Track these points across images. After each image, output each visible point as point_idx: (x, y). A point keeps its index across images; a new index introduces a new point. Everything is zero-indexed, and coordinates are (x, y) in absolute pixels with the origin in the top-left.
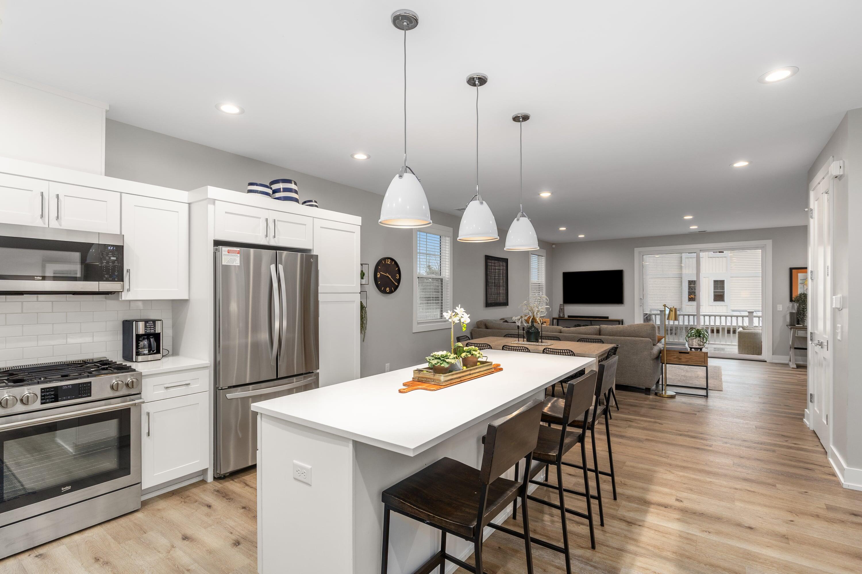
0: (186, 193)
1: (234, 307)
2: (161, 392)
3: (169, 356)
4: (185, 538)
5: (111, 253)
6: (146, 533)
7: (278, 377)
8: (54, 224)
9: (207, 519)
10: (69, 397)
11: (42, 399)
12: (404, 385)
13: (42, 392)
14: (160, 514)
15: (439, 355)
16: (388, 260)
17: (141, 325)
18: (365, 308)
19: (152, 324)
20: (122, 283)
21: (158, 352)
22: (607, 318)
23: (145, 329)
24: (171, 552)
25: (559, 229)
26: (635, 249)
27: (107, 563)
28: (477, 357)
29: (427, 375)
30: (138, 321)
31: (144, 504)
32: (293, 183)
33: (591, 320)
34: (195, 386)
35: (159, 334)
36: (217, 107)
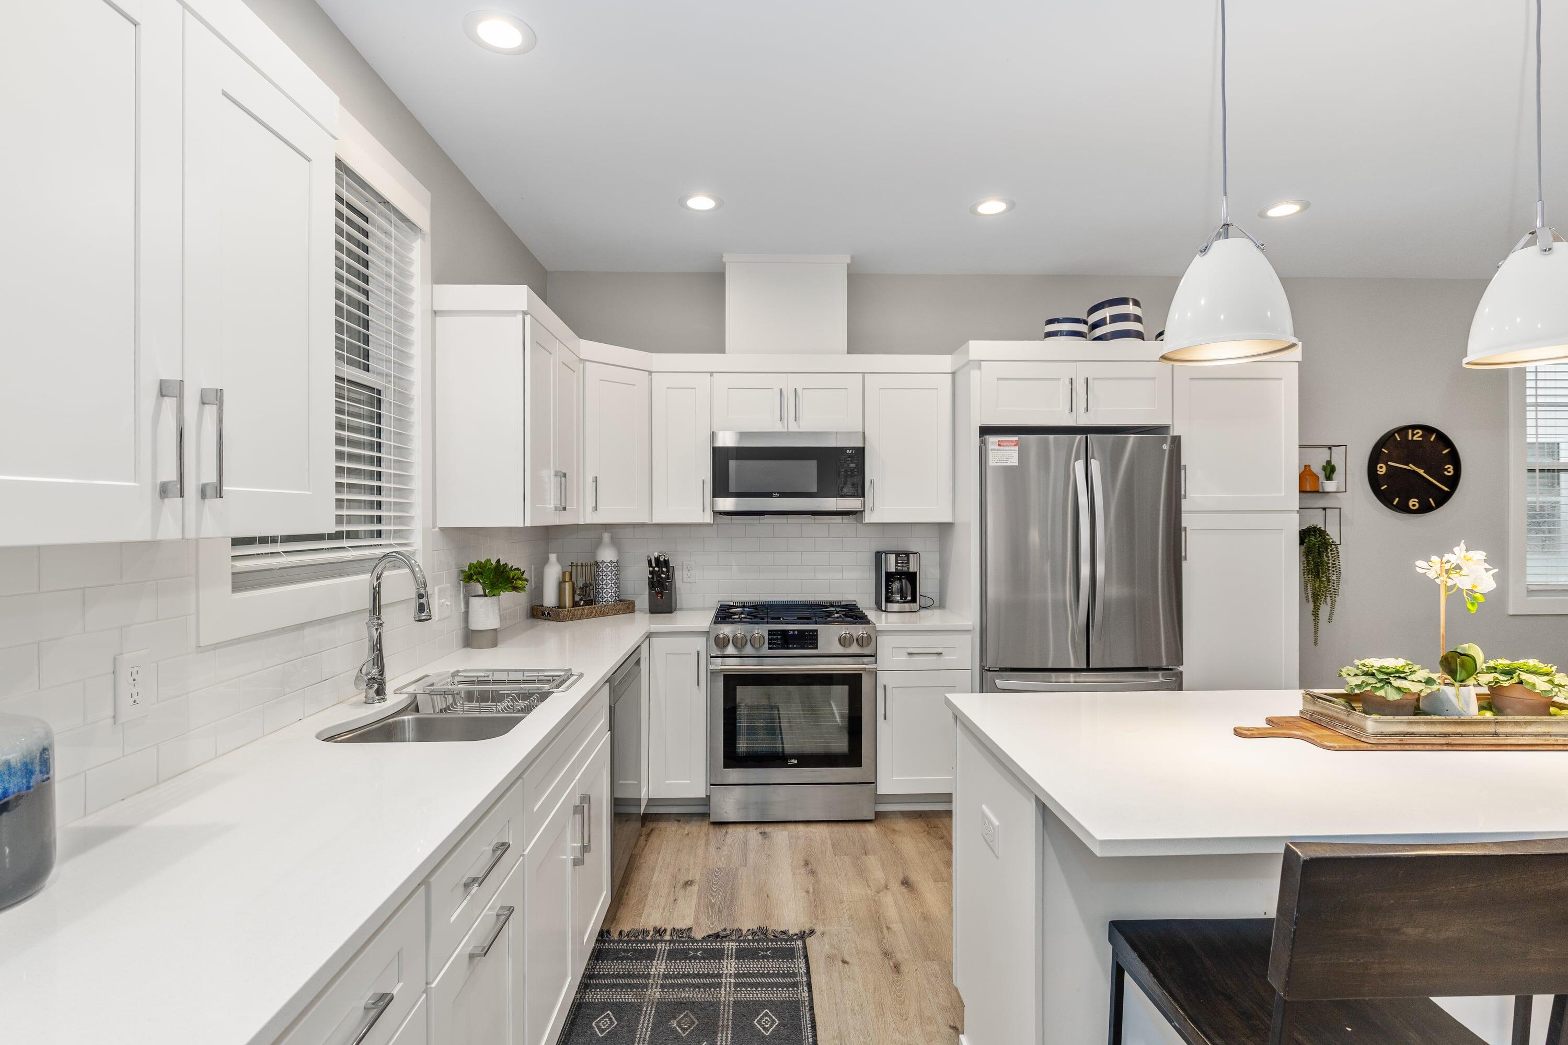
0: (948, 358)
1: (1034, 536)
2: (901, 659)
3: (935, 608)
4: (906, 883)
5: (850, 459)
6: (866, 855)
7: (1090, 667)
8: (793, 427)
9: (944, 869)
10: (795, 646)
11: (769, 644)
12: (1269, 721)
13: (769, 635)
14: (893, 837)
15: (1372, 666)
16: (1412, 432)
17: (892, 558)
18: (1335, 545)
19: (906, 559)
20: (862, 499)
21: (914, 600)
23: (896, 566)
24: (881, 894)
27: (813, 872)
28: (1537, 691)
29: (1331, 710)
30: (887, 554)
31: (879, 816)
32: (1131, 304)
34: (949, 659)
35: (915, 573)
36: (973, 211)
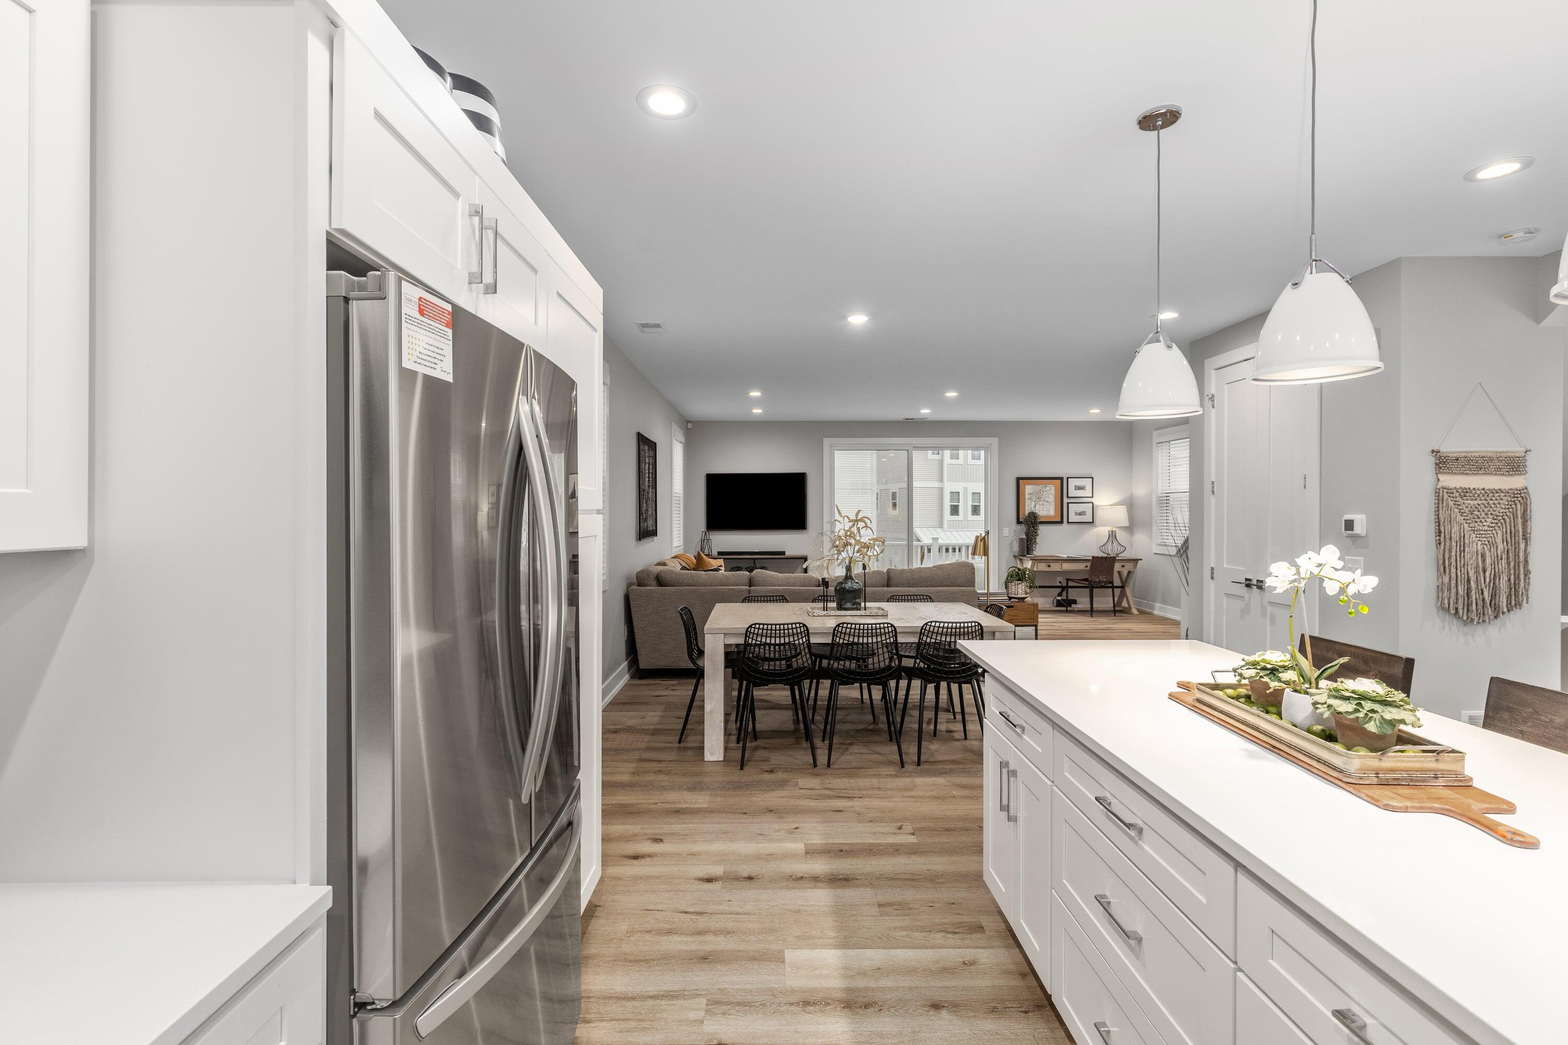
22: (783, 553)
25: (748, 393)
26: (825, 439)
33: (754, 559)
